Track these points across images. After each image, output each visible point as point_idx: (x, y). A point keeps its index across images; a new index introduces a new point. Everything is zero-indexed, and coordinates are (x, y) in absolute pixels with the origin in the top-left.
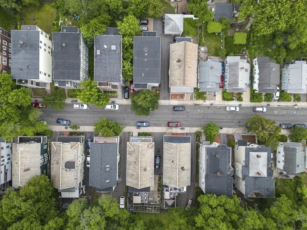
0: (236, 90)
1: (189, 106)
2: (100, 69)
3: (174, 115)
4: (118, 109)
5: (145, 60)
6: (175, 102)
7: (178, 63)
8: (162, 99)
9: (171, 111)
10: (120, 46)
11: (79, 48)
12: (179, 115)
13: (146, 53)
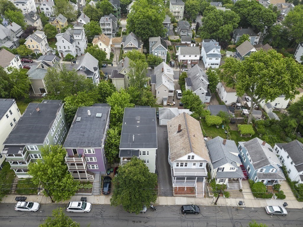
0: (269, 176)
1: (206, 206)
2: (75, 134)
3: (184, 221)
4: (89, 210)
5: (137, 126)
6: (182, 201)
7: (179, 134)
8: (161, 195)
9: (178, 215)
10: (107, 114)
11: (56, 114)
12: (192, 221)
13: (138, 120)
